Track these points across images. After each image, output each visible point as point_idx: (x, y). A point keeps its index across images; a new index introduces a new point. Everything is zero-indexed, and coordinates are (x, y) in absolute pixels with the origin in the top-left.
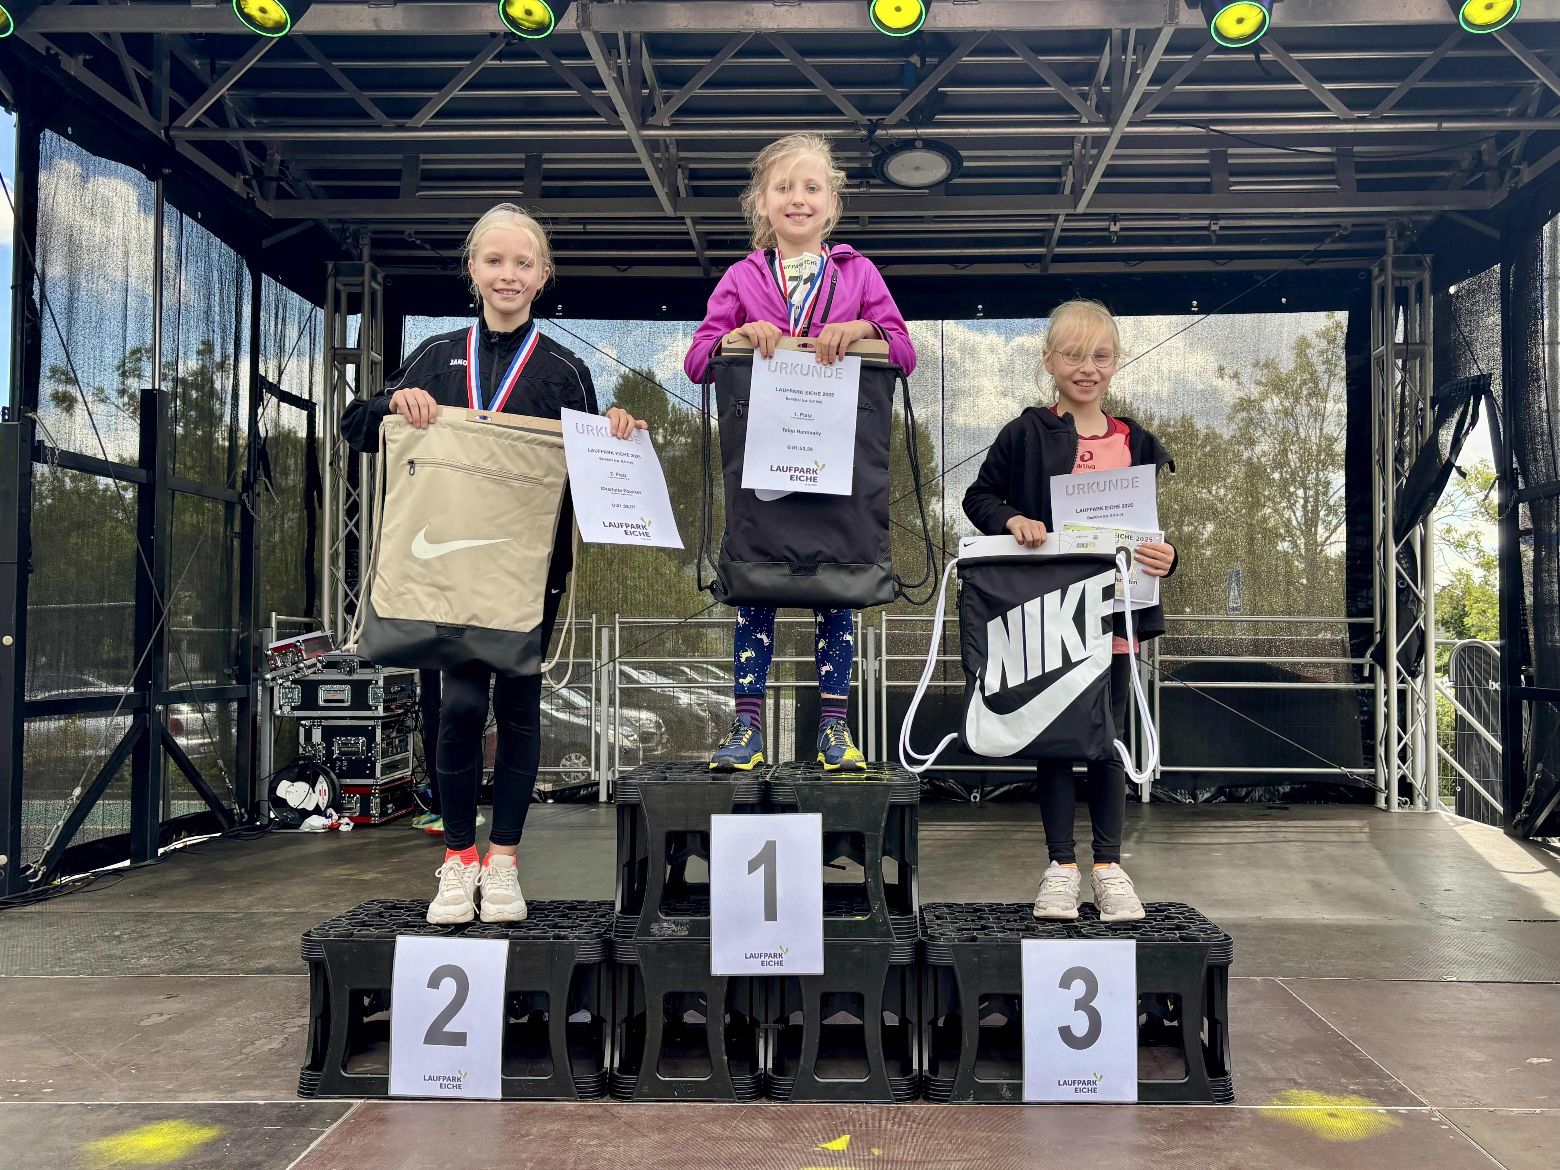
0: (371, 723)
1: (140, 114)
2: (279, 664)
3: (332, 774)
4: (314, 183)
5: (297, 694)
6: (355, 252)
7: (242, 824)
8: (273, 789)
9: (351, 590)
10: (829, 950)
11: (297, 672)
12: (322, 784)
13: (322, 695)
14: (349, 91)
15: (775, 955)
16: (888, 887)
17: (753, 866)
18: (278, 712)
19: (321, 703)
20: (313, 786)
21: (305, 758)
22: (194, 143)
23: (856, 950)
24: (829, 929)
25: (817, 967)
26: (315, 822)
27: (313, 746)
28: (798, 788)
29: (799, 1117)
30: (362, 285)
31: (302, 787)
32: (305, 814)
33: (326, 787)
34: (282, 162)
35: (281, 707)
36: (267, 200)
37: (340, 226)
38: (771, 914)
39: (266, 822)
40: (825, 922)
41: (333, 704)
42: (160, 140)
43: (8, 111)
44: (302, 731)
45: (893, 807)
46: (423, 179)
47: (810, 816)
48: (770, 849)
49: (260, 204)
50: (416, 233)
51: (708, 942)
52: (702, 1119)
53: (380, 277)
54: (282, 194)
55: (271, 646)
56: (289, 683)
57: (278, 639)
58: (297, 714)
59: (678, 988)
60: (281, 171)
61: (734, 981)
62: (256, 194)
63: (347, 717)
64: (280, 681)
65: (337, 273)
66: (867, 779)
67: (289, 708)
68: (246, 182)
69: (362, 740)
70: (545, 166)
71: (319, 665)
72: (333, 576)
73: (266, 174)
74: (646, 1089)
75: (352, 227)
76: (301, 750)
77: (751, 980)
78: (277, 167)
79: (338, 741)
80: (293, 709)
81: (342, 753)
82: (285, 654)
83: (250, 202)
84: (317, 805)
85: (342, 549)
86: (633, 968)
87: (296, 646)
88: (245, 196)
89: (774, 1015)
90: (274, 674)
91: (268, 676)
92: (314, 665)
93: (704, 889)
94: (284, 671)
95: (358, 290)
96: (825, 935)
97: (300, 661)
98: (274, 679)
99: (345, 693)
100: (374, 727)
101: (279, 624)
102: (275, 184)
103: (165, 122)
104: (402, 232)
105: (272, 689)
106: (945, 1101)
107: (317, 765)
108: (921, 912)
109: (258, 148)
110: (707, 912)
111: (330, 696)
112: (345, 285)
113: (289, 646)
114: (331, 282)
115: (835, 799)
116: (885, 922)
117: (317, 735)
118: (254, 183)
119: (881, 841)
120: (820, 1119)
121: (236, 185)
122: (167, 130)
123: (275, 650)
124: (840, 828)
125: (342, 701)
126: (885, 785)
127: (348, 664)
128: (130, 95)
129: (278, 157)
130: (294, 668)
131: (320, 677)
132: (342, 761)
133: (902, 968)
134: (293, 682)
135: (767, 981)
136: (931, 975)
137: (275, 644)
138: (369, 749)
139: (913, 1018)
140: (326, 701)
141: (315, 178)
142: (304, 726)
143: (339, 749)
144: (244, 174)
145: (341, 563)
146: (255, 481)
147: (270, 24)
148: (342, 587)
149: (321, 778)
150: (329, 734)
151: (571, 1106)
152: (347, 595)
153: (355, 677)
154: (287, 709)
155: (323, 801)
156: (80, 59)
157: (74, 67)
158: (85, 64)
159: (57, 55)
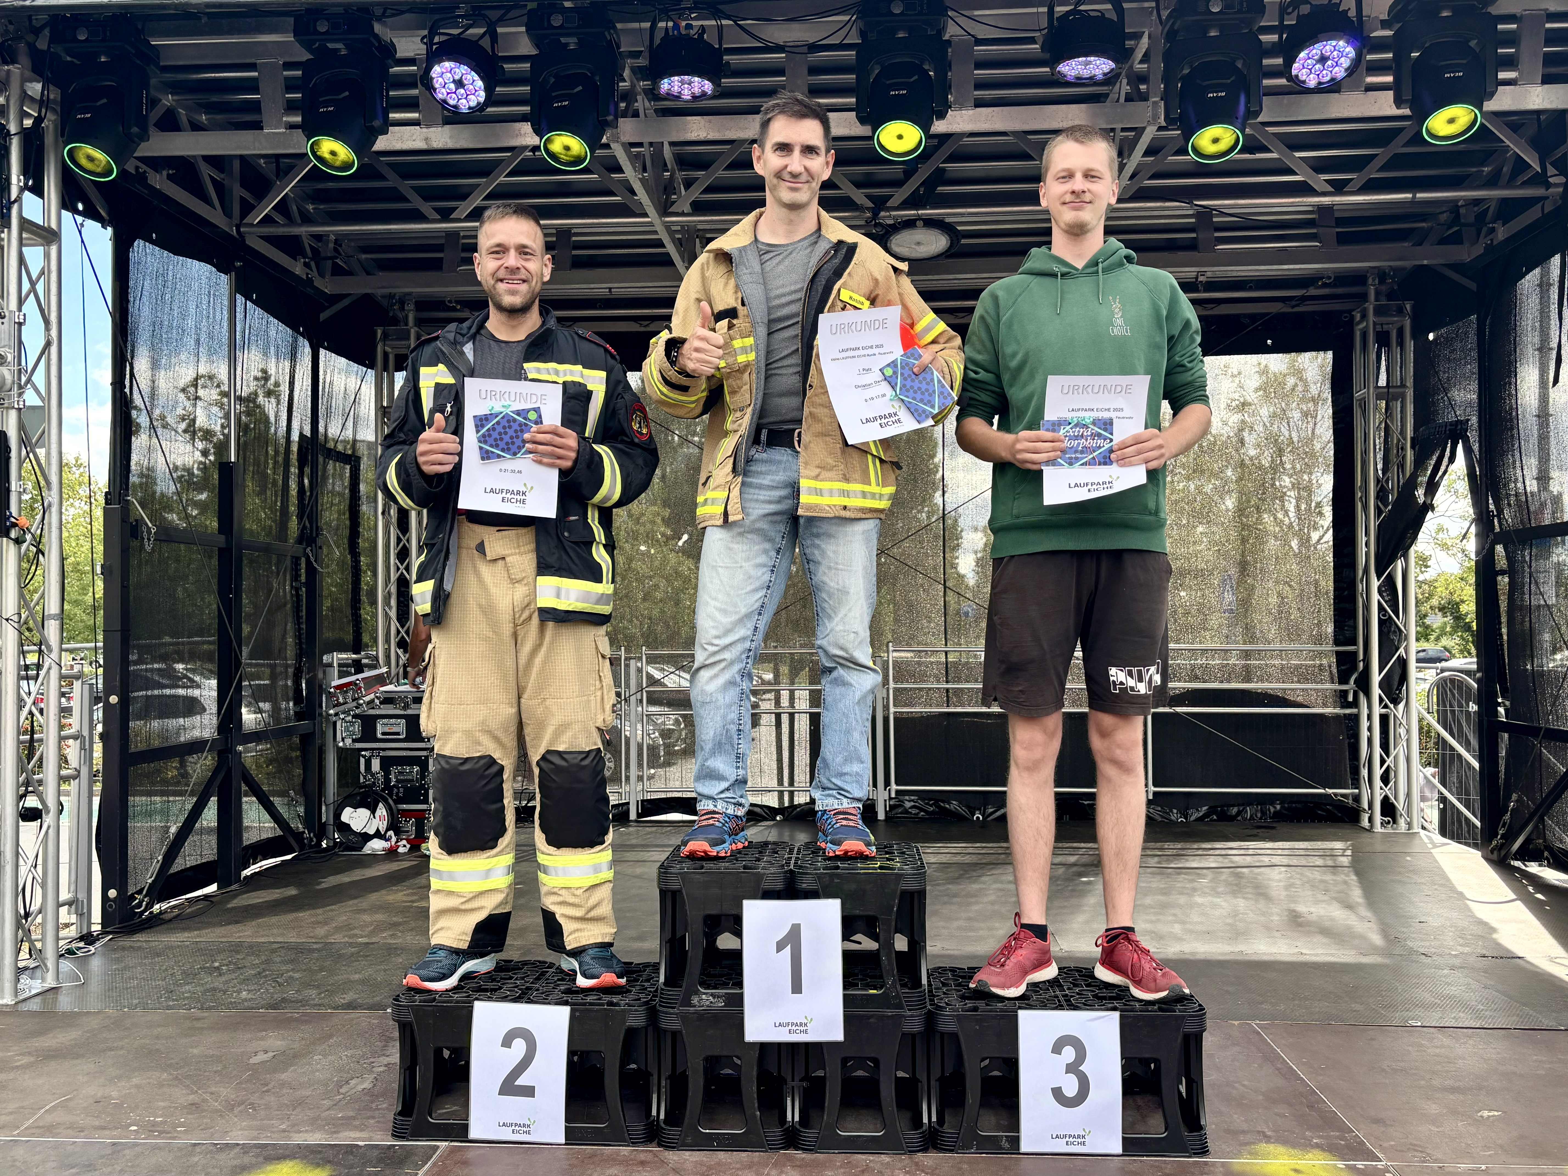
0: (424, 753)
1: (215, 216)
2: (341, 700)
3: (390, 801)
5: (357, 728)
6: (400, 315)
7: (311, 847)
8: (338, 815)
9: (403, 627)
10: (849, 1020)
11: (357, 708)
12: (381, 811)
13: (380, 729)
15: (801, 1024)
16: (899, 954)
17: (780, 946)
18: (341, 744)
19: (379, 736)
20: (373, 812)
21: (366, 786)
22: (262, 237)
23: (872, 1020)
24: (848, 1001)
25: (837, 1034)
26: (377, 845)
27: (373, 775)
28: (820, 877)
29: (823, 1165)
31: (364, 813)
32: (367, 838)
33: (385, 813)
35: (343, 740)
36: (324, 278)
38: (797, 988)
39: (331, 844)
40: (845, 996)
41: (391, 736)
42: (232, 236)
43: (104, 227)
44: (362, 760)
45: (904, 893)
46: (464, 251)
47: (830, 901)
48: (795, 932)
49: (318, 283)
50: (456, 298)
51: (742, 1013)
52: (738, 1166)
54: (338, 271)
55: (334, 684)
56: (350, 718)
57: (340, 678)
58: (358, 745)
59: (717, 1052)
60: (335, 250)
61: (764, 1047)
62: (314, 274)
63: (401, 749)
64: (342, 716)
65: (386, 337)
66: (881, 868)
67: (350, 741)
68: (306, 265)
69: (416, 769)
71: (377, 702)
72: (386, 615)
73: (323, 255)
74: (689, 1140)
75: (399, 300)
76: (362, 780)
77: (779, 1045)
79: (394, 770)
80: (354, 741)
81: (398, 781)
82: (346, 692)
83: (310, 281)
84: (378, 830)
85: (393, 589)
86: (675, 1034)
87: (356, 684)
88: (304, 277)
89: (800, 1072)
90: (338, 709)
91: (332, 712)
92: (372, 701)
93: (737, 956)
94: (346, 707)
96: (845, 1007)
97: (359, 698)
98: (336, 714)
99: (400, 726)
100: (427, 757)
101: (340, 663)
102: (330, 262)
103: (236, 220)
104: (444, 298)
105: (335, 723)
106: (951, 1151)
107: (376, 793)
108: (929, 981)
110: (740, 985)
111: (387, 730)
112: (393, 348)
113: (350, 683)
114: (380, 346)
115: (853, 886)
116: (897, 995)
117: (376, 765)
118: (313, 264)
119: (893, 923)
120: (841, 1167)
121: (298, 268)
122: (238, 227)
123: (337, 687)
124: (857, 912)
125: (398, 734)
126: (896, 874)
127: (402, 700)
128: (207, 200)
129: (332, 237)
130: (355, 704)
131: (378, 712)
132: (398, 788)
133: (913, 1036)
134: (354, 717)
135: (793, 1047)
136: (938, 1038)
137: (336, 682)
138: (423, 777)
139: (922, 1076)
140: (383, 734)
142: (364, 756)
143: (396, 777)
144: (304, 258)
145: (393, 602)
146: (317, 535)
147: (338, 164)
148: (394, 625)
149: (381, 805)
150: (387, 763)
151: (625, 1150)
152: (398, 632)
153: (409, 712)
154: (348, 741)
155: (383, 827)
156: (165, 173)
157: (158, 181)
158: (169, 177)
159: (145, 172)
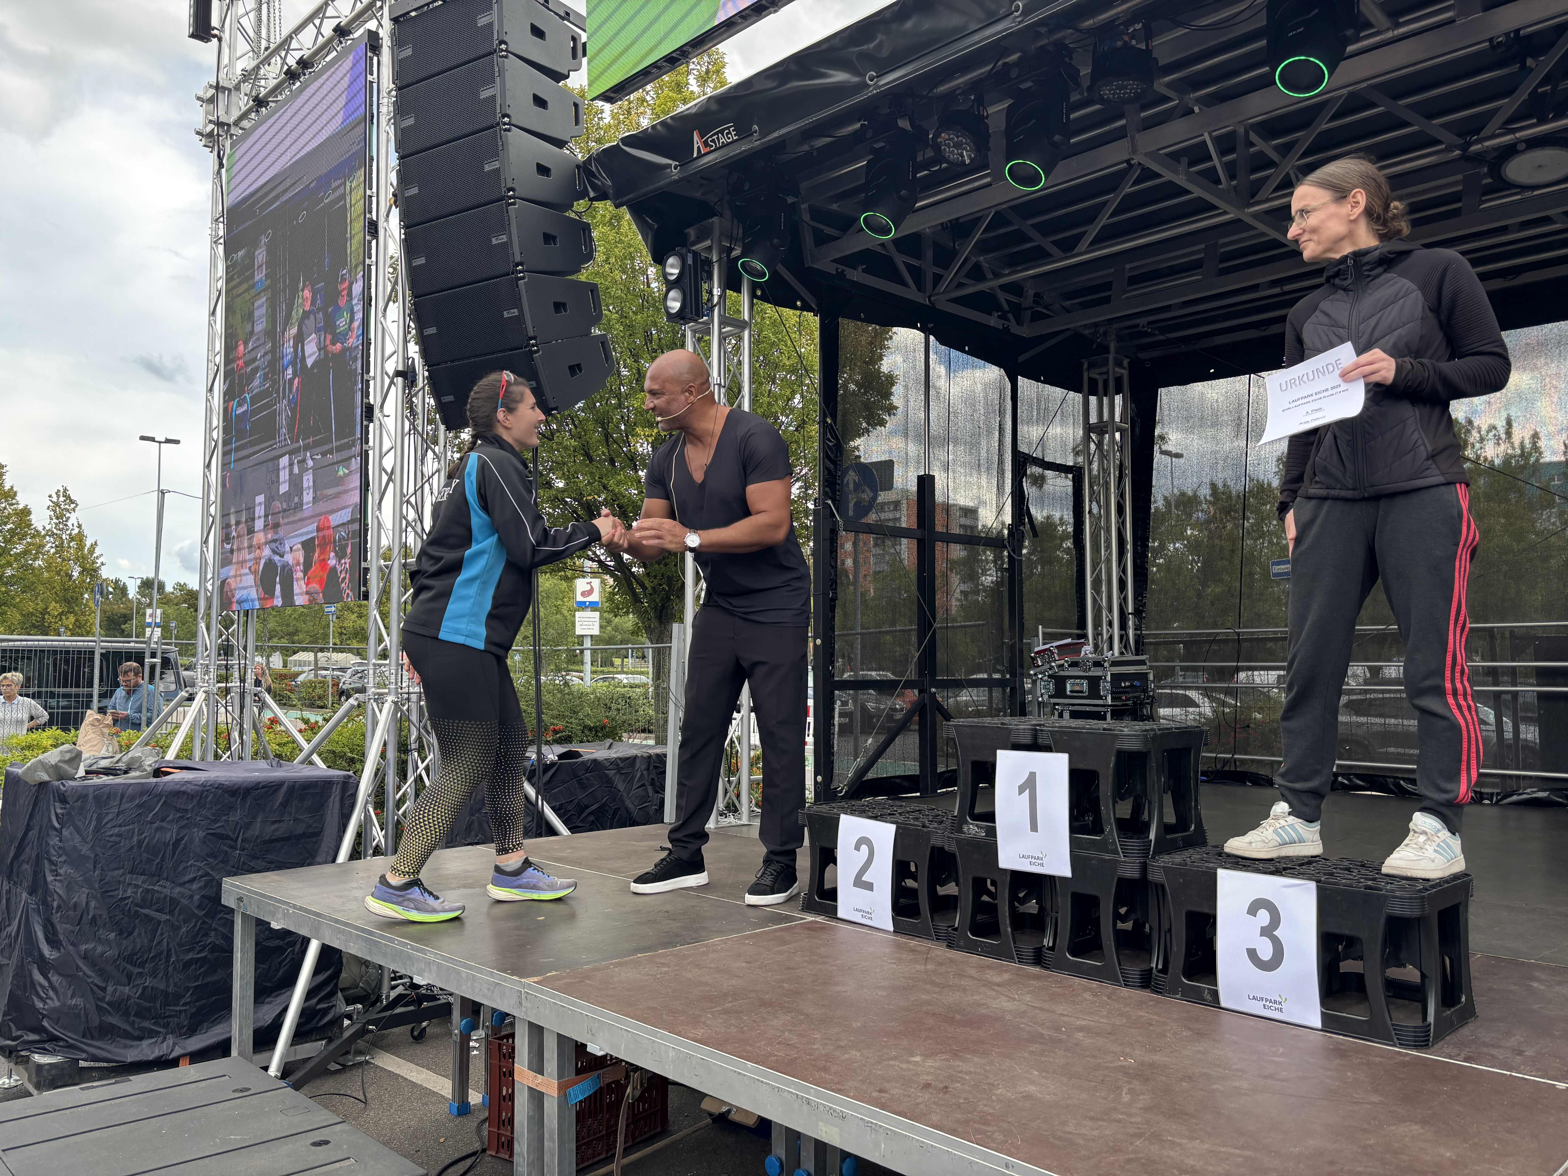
0: (1103, 709)
1: (910, 293)
2: (1039, 663)
4: (1068, 303)
5: (1051, 686)
6: (1103, 348)
11: (1051, 669)
13: (1068, 687)
14: (1039, 240)
15: (1039, 858)
17: (1022, 789)
18: (1040, 699)
19: (1068, 693)
22: (955, 301)
23: (1093, 861)
24: (1073, 843)
25: (1066, 871)
28: (1050, 733)
30: (1107, 373)
34: (1037, 295)
35: (1042, 694)
36: (1022, 325)
37: (1092, 330)
38: (1034, 827)
40: (1070, 837)
41: (1076, 694)
42: (925, 304)
43: (813, 314)
44: (1056, 713)
45: (1119, 752)
46: (1129, 284)
47: (1058, 755)
48: (1032, 779)
49: (1017, 330)
50: (1149, 323)
51: (996, 842)
53: (1126, 363)
54: (1038, 317)
55: (1037, 649)
56: (1046, 678)
58: (1053, 701)
59: (979, 874)
60: (1035, 302)
62: (1011, 323)
63: (1086, 704)
64: (1040, 676)
65: (1091, 366)
67: (1047, 696)
68: (999, 317)
70: (1222, 250)
71: (1066, 665)
72: (1094, 598)
73: (1021, 306)
74: (961, 943)
75: (1102, 330)
78: (1031, 299)
80: (1050, 697)
82: (1042, 655)
83: (1006, 330)
87: (1049, 649)
88: (1001, 327)
90: (1036, 669)
91: (1032, 672)
92: (1063, 665)
94: (1043, 669)
95: (1105, 377)
97: (1053, 662)
98: (1035, 674)
99: (1084, 686)
101: (1044, 633)
102: (1029, 312)
103: (928, 292)
104: (1138, 325)
105: (1035, 682)
106: (1160, 993)
109: (1015, 288)
111: (1074, 688)
112: (1100, 374)
113: (1046, 649)
114: (1085, 375)
115: (1080, 744)
116: (1114, 842)
118: (1010, 316)
121: (993, 321)
122: (929, 298)
123: (1038, 652)
124: (1081, 767)
125: (1082, 692)
127: (1085, 664)
128: (900, 282)
129: (1031, 292)
130: (1049, 666)
131: (1067, 674)
133: (1130, 881)
134: (1049, 677)
140: (1071, 692)
141: (1069, 299)
142: (1057, 710)
144: (1000, 311)
146: (1016, 531)
151: (930, 945)
153: (1090, 674)
156: (860, 269)
157: (856, 275)
158: (863, 271)
159: (843, 271)
